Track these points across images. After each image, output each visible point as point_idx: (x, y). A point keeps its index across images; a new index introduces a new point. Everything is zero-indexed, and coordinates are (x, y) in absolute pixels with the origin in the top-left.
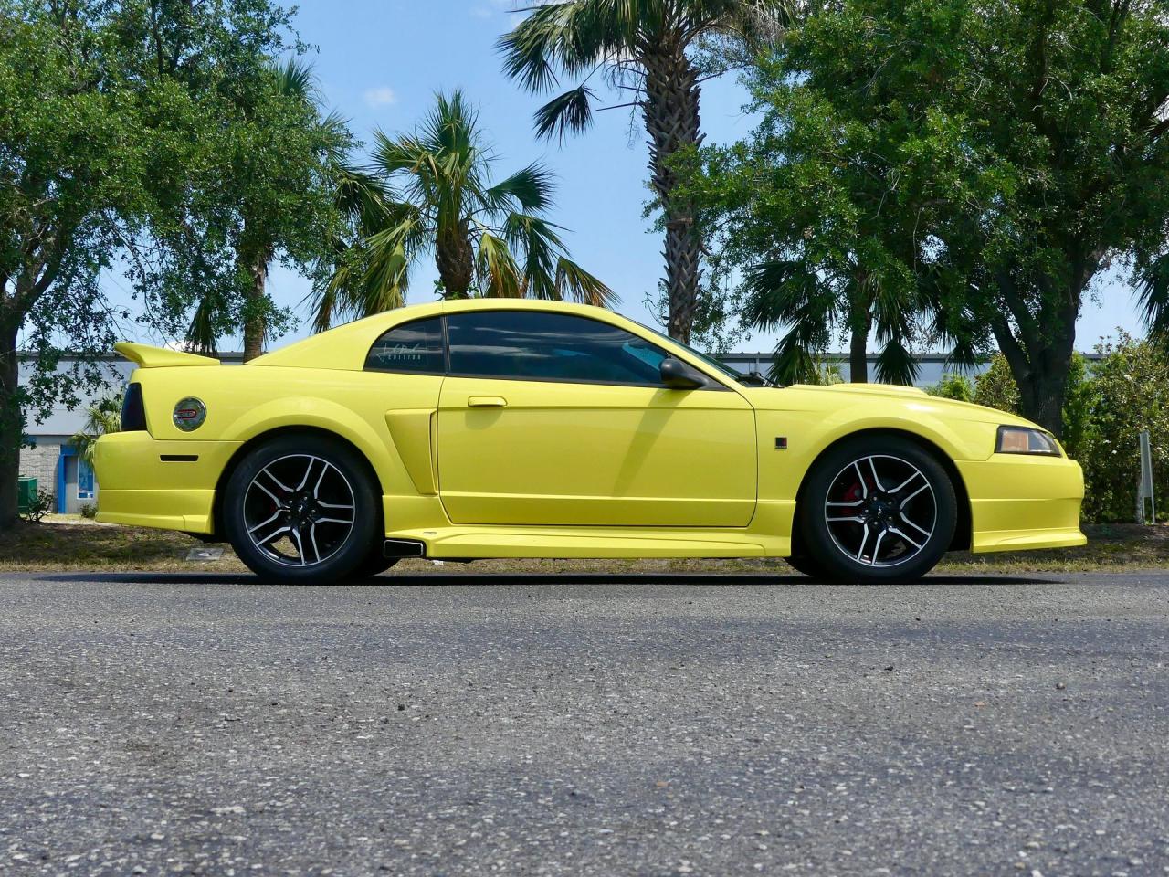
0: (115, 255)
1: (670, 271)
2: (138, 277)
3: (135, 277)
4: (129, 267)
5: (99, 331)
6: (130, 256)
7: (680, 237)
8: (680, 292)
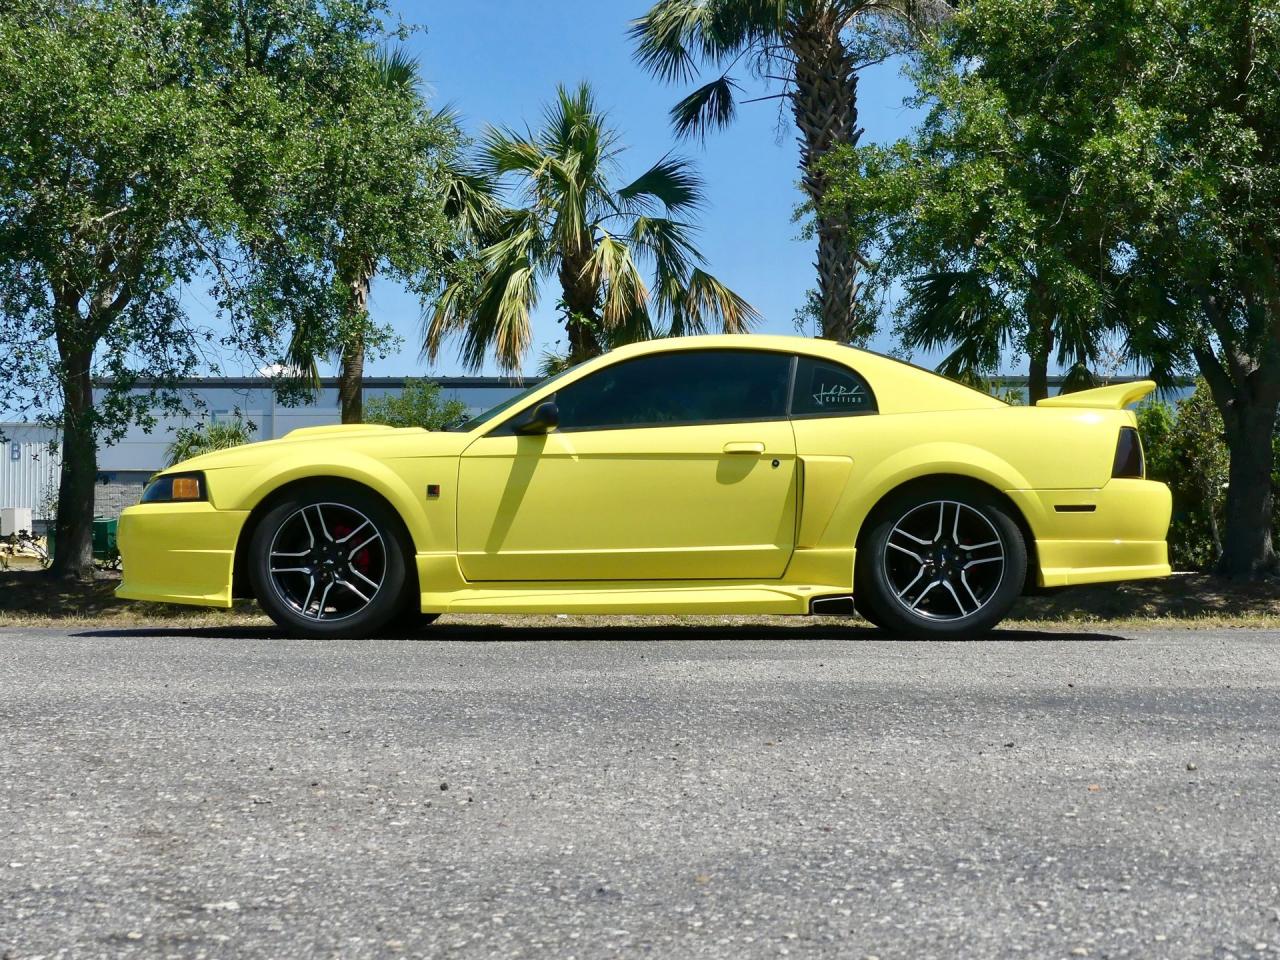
0: (197, 270)
1: (823, 285)
2: (224, 293)
3: (219, 293)
4: (213, 284)
5: (179, 353)
6: (215, 271)
7: (835, 248)
8: (835, 308)
